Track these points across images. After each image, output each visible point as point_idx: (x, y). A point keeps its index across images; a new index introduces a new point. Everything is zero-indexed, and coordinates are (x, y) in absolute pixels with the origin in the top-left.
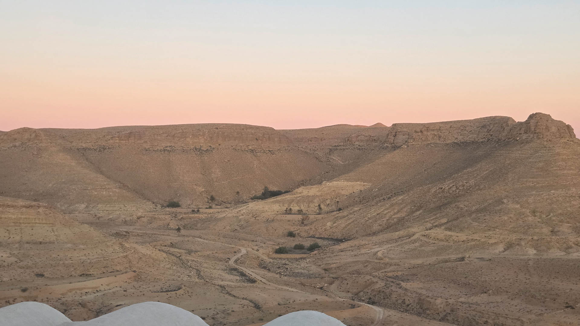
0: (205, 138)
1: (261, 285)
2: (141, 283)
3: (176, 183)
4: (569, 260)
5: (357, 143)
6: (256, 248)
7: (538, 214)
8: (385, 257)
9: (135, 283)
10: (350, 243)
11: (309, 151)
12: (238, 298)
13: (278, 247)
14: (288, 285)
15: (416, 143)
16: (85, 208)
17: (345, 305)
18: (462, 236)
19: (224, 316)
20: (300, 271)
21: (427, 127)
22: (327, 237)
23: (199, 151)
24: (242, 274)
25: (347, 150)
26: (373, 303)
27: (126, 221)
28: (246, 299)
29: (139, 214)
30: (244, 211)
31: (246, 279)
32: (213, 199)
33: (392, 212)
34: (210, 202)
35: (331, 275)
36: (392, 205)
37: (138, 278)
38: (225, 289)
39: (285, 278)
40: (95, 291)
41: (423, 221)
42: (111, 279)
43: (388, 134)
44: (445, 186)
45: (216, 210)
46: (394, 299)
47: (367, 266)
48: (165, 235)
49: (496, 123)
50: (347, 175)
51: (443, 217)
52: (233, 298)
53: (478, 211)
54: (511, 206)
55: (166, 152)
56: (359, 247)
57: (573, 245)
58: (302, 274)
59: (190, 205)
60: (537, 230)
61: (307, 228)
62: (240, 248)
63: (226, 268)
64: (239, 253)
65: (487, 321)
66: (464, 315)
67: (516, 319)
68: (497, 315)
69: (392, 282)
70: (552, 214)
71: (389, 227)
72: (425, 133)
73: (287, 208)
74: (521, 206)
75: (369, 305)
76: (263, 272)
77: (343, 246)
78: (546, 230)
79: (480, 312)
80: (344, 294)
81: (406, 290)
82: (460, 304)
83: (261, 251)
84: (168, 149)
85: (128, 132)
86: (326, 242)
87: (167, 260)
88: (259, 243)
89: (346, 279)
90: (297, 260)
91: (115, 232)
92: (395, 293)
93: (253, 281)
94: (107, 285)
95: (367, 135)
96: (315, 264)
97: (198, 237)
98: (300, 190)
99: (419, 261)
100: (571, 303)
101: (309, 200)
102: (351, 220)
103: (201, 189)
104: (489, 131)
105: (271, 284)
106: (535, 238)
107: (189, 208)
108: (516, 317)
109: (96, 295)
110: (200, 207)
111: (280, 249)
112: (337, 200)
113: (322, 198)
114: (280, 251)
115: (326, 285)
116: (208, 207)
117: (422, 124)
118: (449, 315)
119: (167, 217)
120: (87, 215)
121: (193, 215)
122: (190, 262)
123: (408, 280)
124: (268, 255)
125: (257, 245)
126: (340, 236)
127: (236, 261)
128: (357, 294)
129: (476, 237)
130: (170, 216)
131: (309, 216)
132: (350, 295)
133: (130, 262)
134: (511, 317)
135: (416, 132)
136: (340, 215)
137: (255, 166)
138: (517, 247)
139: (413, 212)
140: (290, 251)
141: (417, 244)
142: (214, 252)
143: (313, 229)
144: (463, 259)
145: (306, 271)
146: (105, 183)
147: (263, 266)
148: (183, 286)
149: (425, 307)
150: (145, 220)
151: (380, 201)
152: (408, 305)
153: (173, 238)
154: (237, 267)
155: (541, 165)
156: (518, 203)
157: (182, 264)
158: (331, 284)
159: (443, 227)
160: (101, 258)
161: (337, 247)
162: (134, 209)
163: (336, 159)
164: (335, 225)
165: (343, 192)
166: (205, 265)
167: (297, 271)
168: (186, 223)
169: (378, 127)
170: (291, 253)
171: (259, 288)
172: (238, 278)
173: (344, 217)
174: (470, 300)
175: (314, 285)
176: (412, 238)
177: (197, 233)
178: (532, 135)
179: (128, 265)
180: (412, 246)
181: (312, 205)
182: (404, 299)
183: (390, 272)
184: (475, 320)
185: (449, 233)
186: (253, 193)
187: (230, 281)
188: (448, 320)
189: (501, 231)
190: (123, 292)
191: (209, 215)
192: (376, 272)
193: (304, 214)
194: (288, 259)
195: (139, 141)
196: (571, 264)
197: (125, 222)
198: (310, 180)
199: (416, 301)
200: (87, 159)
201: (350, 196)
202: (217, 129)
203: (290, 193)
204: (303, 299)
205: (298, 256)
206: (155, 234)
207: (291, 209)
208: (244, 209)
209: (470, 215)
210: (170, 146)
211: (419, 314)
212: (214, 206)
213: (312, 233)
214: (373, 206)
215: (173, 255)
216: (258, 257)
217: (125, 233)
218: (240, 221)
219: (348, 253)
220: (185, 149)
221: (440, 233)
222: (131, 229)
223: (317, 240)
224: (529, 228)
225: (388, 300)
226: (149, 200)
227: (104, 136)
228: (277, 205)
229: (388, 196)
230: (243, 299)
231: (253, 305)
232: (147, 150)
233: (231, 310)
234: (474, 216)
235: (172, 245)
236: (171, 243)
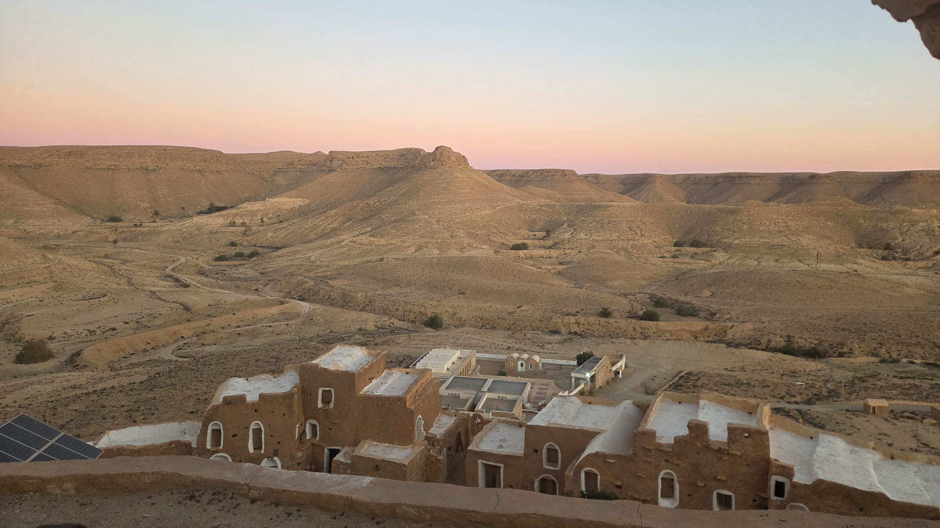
0: (152, 158)
1: (195, 289)
2: (62, 293)
3: (119, 200)
4: (462, 257)
5: (299, 166)
6: (197, 256)
7: (441, 223)
8: (317, 260)
9: (54, 294)
10: (287, 250)
11: (255, 172)
12: (168, 302)
13: (218, 256)
14: (223, 288)
15: (349, 167)
16: (14, 223)
17: (275, 302)
18: (383, 241)
19: (150, 319)
20: (237, 276)
21: (358, 155)
22: (268, 245)
23: (145, 170)
24: (177, 280)
25: (290, 172)
26: (303, 300)
27: (59, 235)
28: (176, 302)
29: (75, 229)
30: (188, 224)
31: (181, 285)
32: (156, 213)
33: (327, 223)
34: (154, 216)
35: (267, 278)
36: (327, 217)
37: (58, 287)
38: (156, 294)
39: (221, 282)
40: (5, 303)
41: (352, 230)
42: (26, 290)
43: (325, 160)
44: (371, 202)
45: (160, 224)
46: (322, 295)
47: (300, 268)
48: (101, 247)
49: (412, 153)
50: (288, 193)
51: (369, 226)
52: (163, 302)
53: (395, 221)
54: (421, 217)
55: (110, 171)
56: (295, 253)
57: (466, 246)
58: (239, 278)
59: (132, 219)
60: (440, 235)
61: (249, 238)
62: (179, 257)
63: (161, 275)
64: (177, 261)
65: (398, 309)
66: (379, 305)
67: (421, 305)
68: (406, 303)
69: (321, 281)
70: (451, 223)
71: (324, 235)
72: (356, 159)
73: (231, 221)
74: (429, 217)
75: (299, 302)
76: (199, 278)
77: (280, 252)
78: (447, 235)
79: (393, 302)
80: (277, 294)
81: (332, 286)
82: (377, 296)
83: (201, 259)
84: (113, 167)
85: (68, 151)
86: (265, 250)
87: (96, 270)
88: (200, 252)
89: (280, 281)
90: (236, 266)
91: (43, 245)
92: (323, 290)
93: (187, 286)
94: (20, 296)
95: (308, 160)
96: (253, 269)
97: (136, 248)
98: (245, 205)
99: (346, 263)
100: (463, 291)
101: (253, 214)
102: (290, 231)
103: (146, 205)
104: (406, 159)
105: (204, 287)
106: (439, 241)
107: (131, 222)
108: (421, 304)
109: (5, 306)
110: (143, 221)
111: (220, 256)
112: (278, 214)
113: (265, 212)
114: (220, 259)
115: (261, 287)
116: (152, 221)
117: (354, 152)
118: (367, 306)
119: (106, 231)
120: (15, 230)
121: (135, 229)
122: (123, 271)
123: (335, 278)
124: (208, 263)
125: (197, 254)
126: (279, 245)
127: (173, 270)
128: (289, 293)
129: (393, 241)
130: (109, 230)
131: (252, 228)
132: (283, 294)
133: (52, 272)
134: (417, 304)
135: (348, 158)
136: (281, 226)
137: (202, 184)
138: (425, 249)
139: (345, 223)
140: (231, 258)
141: (345, 249)
142: (152, 261)
143: (255, 239)
144: (382, 260)
145: (243, 276)
146: (39, 199)
147: (202, 273)
148: (109, 294)
149: (347, 300)
150: (81, 234)
151: (317, 214)
152: (333, 300)
153: (109, 249)
154: (173, 274)
155: (444, 185)
156: (426, 214)
157: (113, 273)
158: (266, 285)
159: (368, 235)
160: (18, 269)
161: (275, 254)
162: (70, 224)
163: (280, 179)
164: (275, 235)
165: (284, 207)
166: (139, 273)
167: (234, 276)
168: (127, 236)
169: (318, 154)
170: (230, 260)
171: (191, 292)
172: (172, 284)
173: (284, 228)
174: (385, 292)
175: (249, 287)
176: (341, 244)
177: (136, 244)
178: (437, 163)
179: (49, 275)
180: (341, 250)
181: (255, 218)
182: (330, 295)
183: (321, 272)
184: (388, 308)
185: (372, 239)
186: (199, 209)
187: (162, 286)
188: (366, 310)
189: (413, 237)
190: (38, 302)
191: (152, 229)
192: (308, 273)
193: (247, 226)
194: (227, 266)
195: (80, 160)
196: (464, 260)
197: (59, 237)
198: (255, 197)
199: (341, 296)
200: (20, 176)
201: (291, 210)
202: (165, 150)
203: (234, 208)
204: (234, 300)
205: (237, 263)
206: (88, 246)
207: (234, 222)
208: (188, 222)
209: (390, 224)
210: (114, 165)
211: (342, 307)
212: (158, 220)
213: (253, 242)
214: (310, 218)
215: (105, 265)
216: (197, 265)
217: (54, 246)
218: (183, 233)
219: (285, 258)
220: (130, 167)
221: (365, 239)
222: (63, 242)
223: (258, 248)
224: (435, 233)
225: (316, 296)
226: (88, 215)
227: (41, 154)
228: (222, 218)
229: (324, 210)
230: (173, 302)
231: (182, 307)
232: (88, 169)
233: (158, 313)
234: (392, 225)
235: (106, 256)
236: (106, 254)
